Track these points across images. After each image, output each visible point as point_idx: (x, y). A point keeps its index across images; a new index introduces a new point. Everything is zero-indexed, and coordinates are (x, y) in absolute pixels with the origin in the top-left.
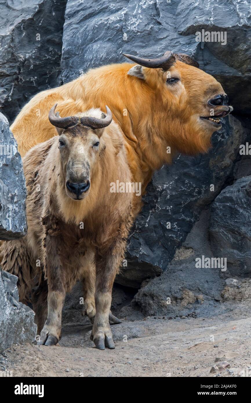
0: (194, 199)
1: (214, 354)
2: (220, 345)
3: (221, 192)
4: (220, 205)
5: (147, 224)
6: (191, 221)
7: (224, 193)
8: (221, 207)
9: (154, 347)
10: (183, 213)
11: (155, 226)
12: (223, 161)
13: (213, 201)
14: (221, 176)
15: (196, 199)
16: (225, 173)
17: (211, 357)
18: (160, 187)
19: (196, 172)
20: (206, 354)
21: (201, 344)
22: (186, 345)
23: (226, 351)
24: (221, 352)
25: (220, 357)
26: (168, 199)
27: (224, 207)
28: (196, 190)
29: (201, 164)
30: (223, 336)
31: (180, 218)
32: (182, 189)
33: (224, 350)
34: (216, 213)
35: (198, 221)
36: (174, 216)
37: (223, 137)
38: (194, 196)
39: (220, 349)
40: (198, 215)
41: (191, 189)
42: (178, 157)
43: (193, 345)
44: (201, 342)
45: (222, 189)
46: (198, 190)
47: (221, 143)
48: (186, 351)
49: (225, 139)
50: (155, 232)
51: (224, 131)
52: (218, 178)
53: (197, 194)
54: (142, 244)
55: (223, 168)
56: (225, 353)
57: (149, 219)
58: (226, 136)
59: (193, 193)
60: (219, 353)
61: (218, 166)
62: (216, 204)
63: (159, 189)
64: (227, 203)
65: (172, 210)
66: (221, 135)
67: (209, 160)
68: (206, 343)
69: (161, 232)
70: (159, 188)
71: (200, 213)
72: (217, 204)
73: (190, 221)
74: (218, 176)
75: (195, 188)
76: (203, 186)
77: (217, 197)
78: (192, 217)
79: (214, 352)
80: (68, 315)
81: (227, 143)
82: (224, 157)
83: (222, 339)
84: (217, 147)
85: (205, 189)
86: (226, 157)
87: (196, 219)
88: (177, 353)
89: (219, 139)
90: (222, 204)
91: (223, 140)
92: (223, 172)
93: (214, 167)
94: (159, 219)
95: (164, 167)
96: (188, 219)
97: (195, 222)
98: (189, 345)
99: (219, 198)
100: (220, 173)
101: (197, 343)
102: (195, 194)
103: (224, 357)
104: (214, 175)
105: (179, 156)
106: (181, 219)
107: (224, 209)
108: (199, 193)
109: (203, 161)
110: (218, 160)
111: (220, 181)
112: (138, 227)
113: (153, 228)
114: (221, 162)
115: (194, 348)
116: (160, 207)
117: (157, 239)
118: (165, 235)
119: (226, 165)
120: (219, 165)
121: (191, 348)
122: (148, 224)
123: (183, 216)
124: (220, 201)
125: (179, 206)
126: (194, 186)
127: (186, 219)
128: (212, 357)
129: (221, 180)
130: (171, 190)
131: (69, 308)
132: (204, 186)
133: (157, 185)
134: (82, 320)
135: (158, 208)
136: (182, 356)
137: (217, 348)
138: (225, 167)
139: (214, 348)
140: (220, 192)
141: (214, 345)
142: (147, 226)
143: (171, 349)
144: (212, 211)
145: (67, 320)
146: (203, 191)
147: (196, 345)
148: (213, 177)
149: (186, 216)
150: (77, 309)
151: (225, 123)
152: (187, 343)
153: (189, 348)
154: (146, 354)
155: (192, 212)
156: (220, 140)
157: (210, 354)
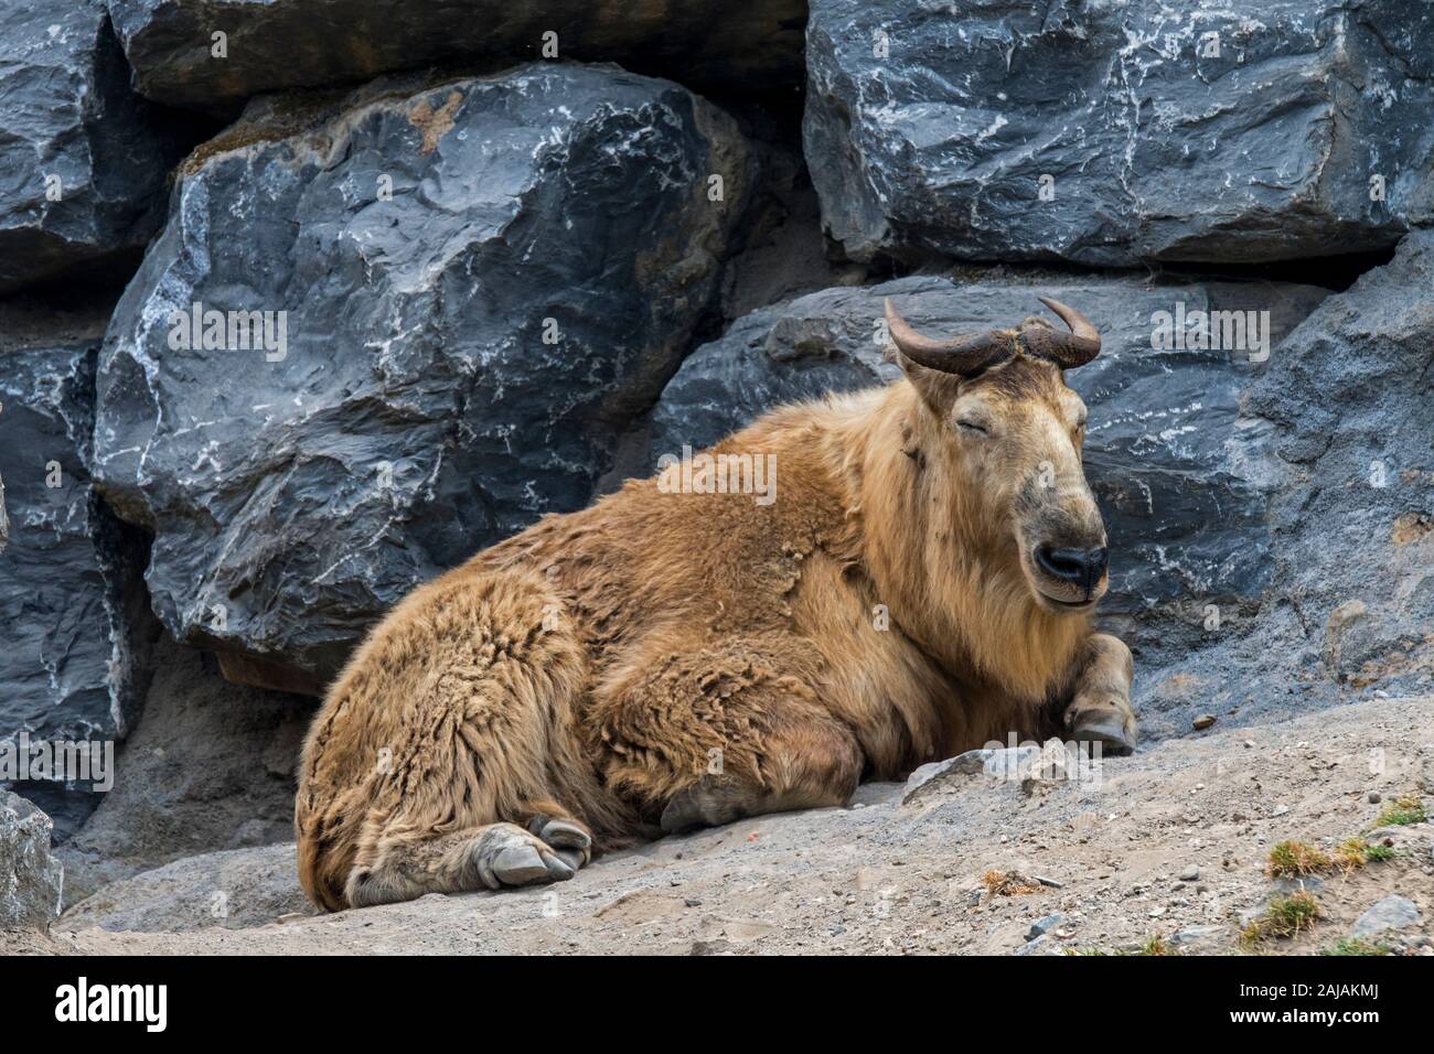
0: (591, 395)
1: (686, 932)
2: (706, 897)
3: (683, 367)
4: (679, 413)
5: (430, 490)
6: (584, 471)
7: (693, 368)
8: (685, 419)
9: (477, 915)
10: (556, 449)
11: (460, 499)
12: (682, 258)
13: (657, 399)
14: (680, 313)
15: (596, 397)
16: (693, 300)
17: (676, 940)
18: (469, 360)
19: (591, 302)
20: (657, 932)
21: (638, 895)
22: (590, 903)
23: (727, 918)
24: (710, 921)
25: (710, 940)
26: (499, 402)
27: (695, 416)
28: (596, 365)
29: (607, 272)
30: (715, 866)
31: (545, 463)
32: (546, 362)
33: (720, 914)
34: (669, 441)
35: (610, 470)
36: (524, 460)
37: (677, 175)
38: (587, 386)
39: (706, 911)
40: (607, 452)
41: (576, 361)
42: (524, 251)
43: (613, 901)
44: (637, 890)
45: (683, 357)
46: (601, 363)
47: (672, 195)
48: (588, 924)
49: (686, 181)
50: (463, 519)
51: (679, 153)
52: (668, 320)
53: (598, 380)
54: (417, 561)
55: (683, 281)
56: (726, 925)
57: (435, 474)
58: (686, 172)
59: (585, 375)
60: (704, 923)
61: (665, 277)
62: (667, 411)
63: (466, 368)
64: (705, 401)
65: (516, 439)
66: (671, 168)
67: (634, 255)
68: (657, 890)
69: (483, 518)
70: (464, 364)
71: (613, 445)
72: (672, 408)
73: (582, 475)
74: (669, 312)
75: (590, 358)
76: (618, 348)
77: (670, 384)
78: (586, 459)
79: (686, 921)
80: (177, 823)
81: (691, 194)
82: (685, 244)
83: (712, 876)
84: (658, 213)
85: (625, 360)
86: (692, 243)
87: (602, 465)
88: (557, 932)
89: (665, 181)
90: (687, 407)
91: (676, 185)
92: (685, 298)
93: (652, 282)
94: (472, 473)
95: (479, 291)
96: (574, 468)
97: (597, 476)
98: (597, 901)
99: (676, 389)
100: (673, 301)
101: (625, 893)
102: (591, 379)
103: (724, 938)
104: (655, 307)
105: (530, 250)
106: (547, 467)
107: (695, 425)
108: (607, 373)
109: (614, 262)
110: (663, 255)
111: (678, 330)
112: (401, 503)
113: (453, 505)
114: (678, 261)
115: (617, 911)
116: (473, 429)
117: (468, 543)
118: (495, 529)
119: (694, 271)
120: (670, 273)
121: (605, 911)
122: (434, 492)
123: (556, 459)
124: (682, 398)
125: (540, 424)
126: (588, 350)
127: (565, 469)
128: (681, 941)
129: (680, 325)
130: (505, 368)
131: (179, 801)
132: (621, 349)
133: (458, 355)
134: (226, 839)
135: (466, 433)
136: (573, 941)
137: (695, 910)
138: (692, 280)
139: (687, 910)
140: (677, 368)
141: (687, 898)
142: (432, 497)
143: (537, 920)
144: (655, 436)
145: (172, 840)
146: (619, 367)
147: (622, 901)
148: (650, 315)
149: (566, 457)
150: (206, 802)
151: (680, 127)
152: (592, 897)
153: (599, 911)
154: (448, 943)
155: (586, 444)
156: (669, 185)
157: (674, 930)
